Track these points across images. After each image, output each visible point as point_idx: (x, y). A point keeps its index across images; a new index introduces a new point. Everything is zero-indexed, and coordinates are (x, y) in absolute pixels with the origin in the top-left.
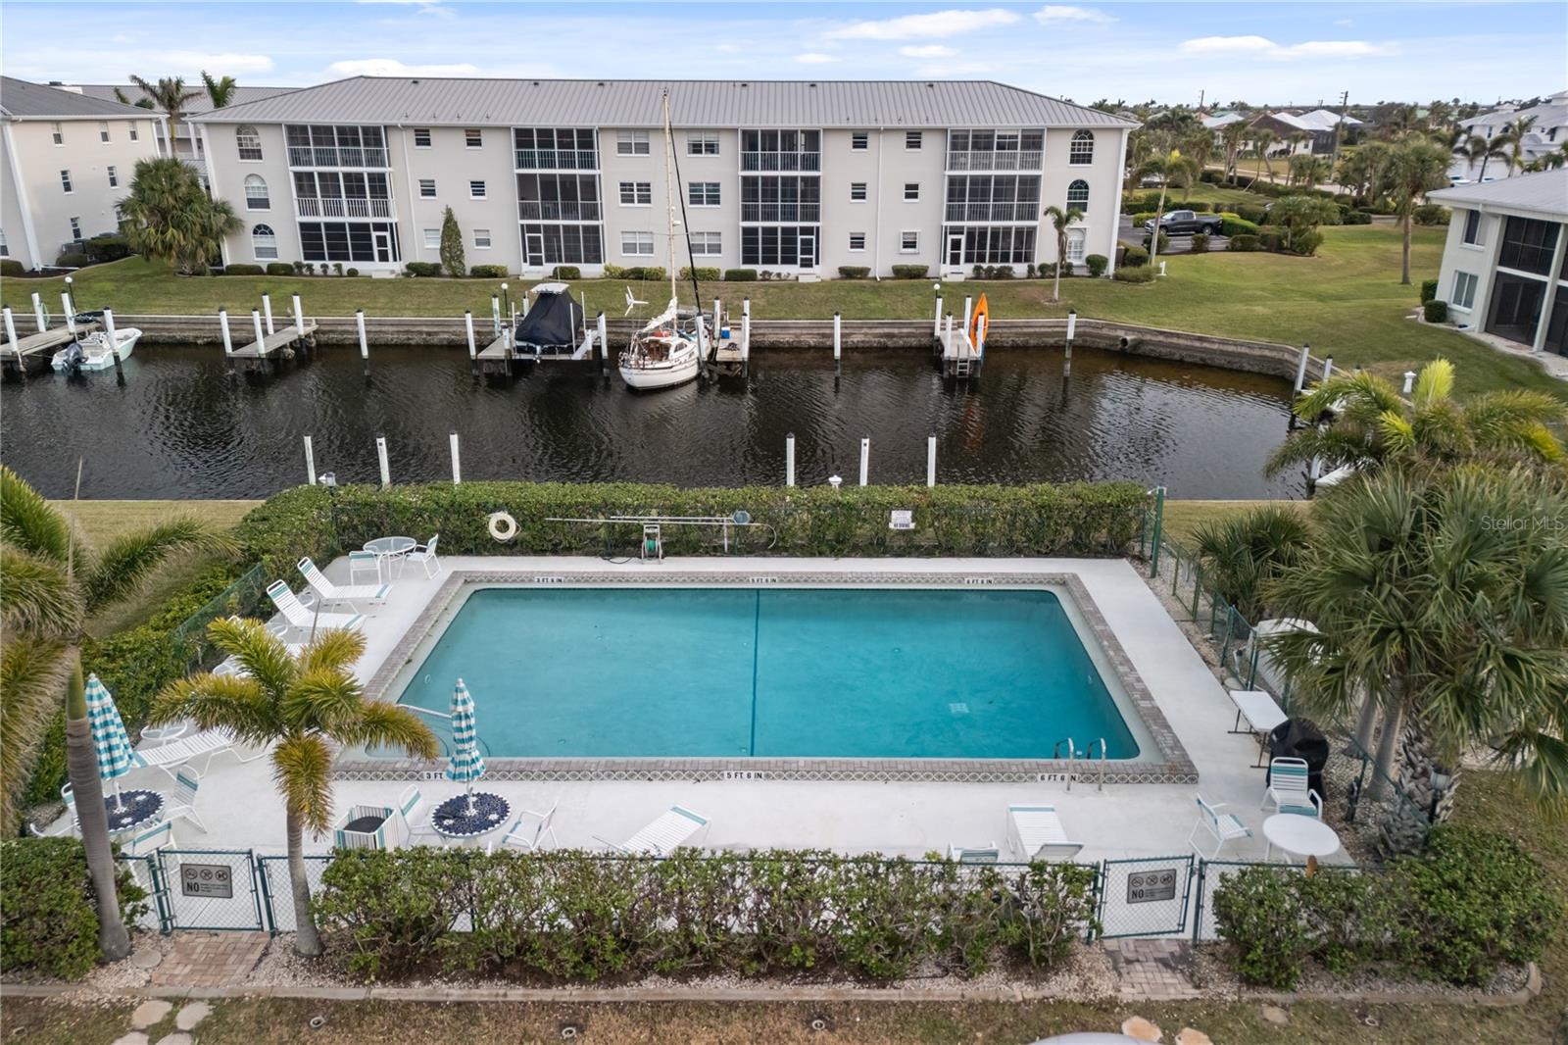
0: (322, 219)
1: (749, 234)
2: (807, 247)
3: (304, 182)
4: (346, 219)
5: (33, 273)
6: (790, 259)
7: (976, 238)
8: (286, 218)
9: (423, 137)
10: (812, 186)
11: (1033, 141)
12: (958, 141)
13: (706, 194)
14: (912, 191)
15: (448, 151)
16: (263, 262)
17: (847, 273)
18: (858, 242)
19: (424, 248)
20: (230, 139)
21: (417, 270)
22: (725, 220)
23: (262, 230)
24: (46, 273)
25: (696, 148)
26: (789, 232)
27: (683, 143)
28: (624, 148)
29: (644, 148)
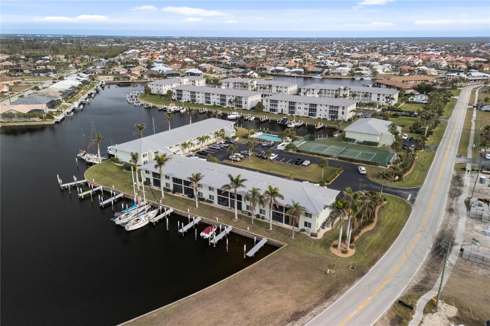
0: (272, 108)
1: (309, 113)
2: (315, 115)
3: (271, 104)
4: (274, 108)
5: (248, 110)
6: (313, 116)
7: (332, 116)
8: (269, 107)
9: (281, 101)
10: (316, 109)
11: (338, 107)
12: (330, 106)
13: (306, 109)
14: (326, 111)
15: (283, 102)
16: (266, 111)
17: (319, 118)
18: (320, 115)
19: (280, 111)
20: (266, 100)
21: (279, 113)
22: (307, 111)
23: (267, 108)
24: (249, 110)
25: (305, 104)
26: (313, 113)
27: (304, 104)
28: (299, 104)
29: (301, 104)
